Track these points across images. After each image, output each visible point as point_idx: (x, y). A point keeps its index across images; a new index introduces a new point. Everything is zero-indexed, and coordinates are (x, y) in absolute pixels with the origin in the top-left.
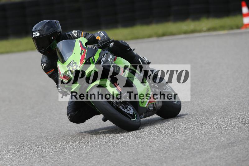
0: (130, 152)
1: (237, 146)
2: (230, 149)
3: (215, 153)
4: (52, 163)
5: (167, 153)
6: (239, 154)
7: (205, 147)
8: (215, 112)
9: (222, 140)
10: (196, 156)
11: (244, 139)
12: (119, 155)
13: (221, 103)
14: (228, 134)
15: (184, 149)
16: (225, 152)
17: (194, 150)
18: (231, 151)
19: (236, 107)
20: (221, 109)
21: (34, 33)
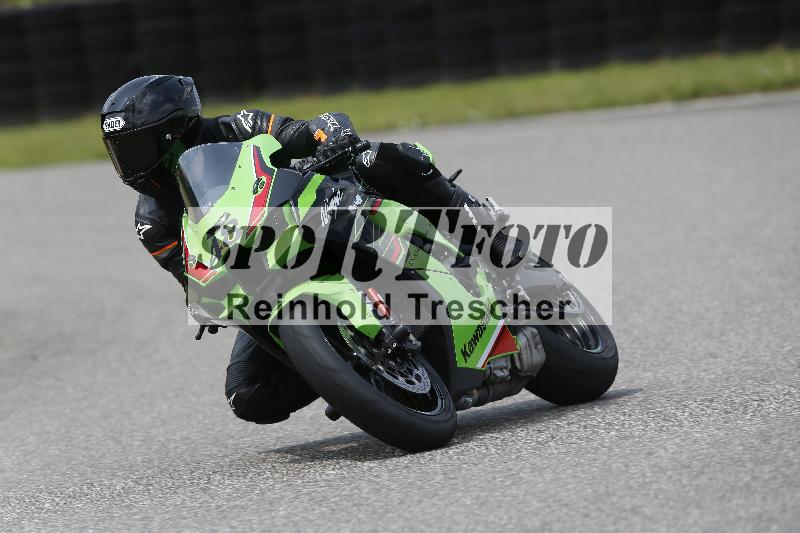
0: (583, 471)
4: (336, 503)
5: (705, 476)
12: (547, 480)
15: (757, 462)
17: (790, 465)
21: (107, 121)
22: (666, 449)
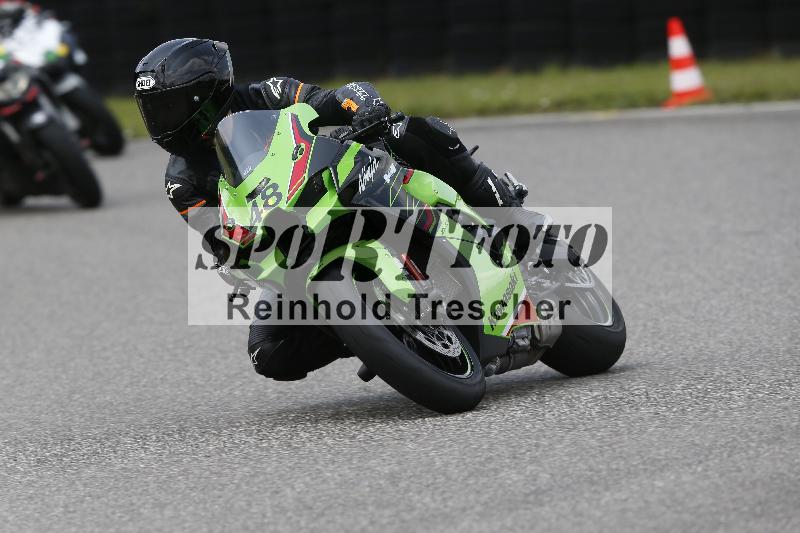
0: (205, 509)
1: (553, 503)
2: (528, 512)
3: (475, 525)
5: (323, 518)
7: (450, 503)
9: (509, 482)
11: (582, 479)
12: (166, 517)
14: (534, 460)
15: (380, 505)
16: (509, 522)
17: (411, 509)
18: (528, 521)
21: (138, 80)
22: (293, 488)
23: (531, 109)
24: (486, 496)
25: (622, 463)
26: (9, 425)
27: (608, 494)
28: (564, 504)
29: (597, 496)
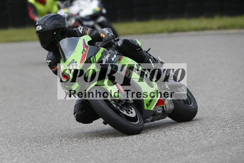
1: (217, 150)
2: (209, 153)
3: (193, 157)
4: (32, 158)
5: (147, 154)
6: (215, 158)
7: (185, 150)
8: (205, 113)
9: (203, 143)
10: (174, 159)
11: (226, 143)
12: (99, 153)
13: (213, 104)
14: (211, 137)
16: (203, 156)
18: (209, 155)
19: (227, 109)
20: (212, 110)
21: (37, 27)
23: (211, 29)
24: (196, 148)
25: (238, 138)
26: (52, 125)
27: (233, 147)
28: (220, 150)
29: (230, 148)
